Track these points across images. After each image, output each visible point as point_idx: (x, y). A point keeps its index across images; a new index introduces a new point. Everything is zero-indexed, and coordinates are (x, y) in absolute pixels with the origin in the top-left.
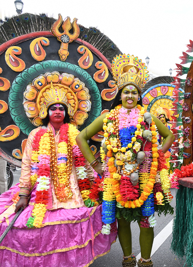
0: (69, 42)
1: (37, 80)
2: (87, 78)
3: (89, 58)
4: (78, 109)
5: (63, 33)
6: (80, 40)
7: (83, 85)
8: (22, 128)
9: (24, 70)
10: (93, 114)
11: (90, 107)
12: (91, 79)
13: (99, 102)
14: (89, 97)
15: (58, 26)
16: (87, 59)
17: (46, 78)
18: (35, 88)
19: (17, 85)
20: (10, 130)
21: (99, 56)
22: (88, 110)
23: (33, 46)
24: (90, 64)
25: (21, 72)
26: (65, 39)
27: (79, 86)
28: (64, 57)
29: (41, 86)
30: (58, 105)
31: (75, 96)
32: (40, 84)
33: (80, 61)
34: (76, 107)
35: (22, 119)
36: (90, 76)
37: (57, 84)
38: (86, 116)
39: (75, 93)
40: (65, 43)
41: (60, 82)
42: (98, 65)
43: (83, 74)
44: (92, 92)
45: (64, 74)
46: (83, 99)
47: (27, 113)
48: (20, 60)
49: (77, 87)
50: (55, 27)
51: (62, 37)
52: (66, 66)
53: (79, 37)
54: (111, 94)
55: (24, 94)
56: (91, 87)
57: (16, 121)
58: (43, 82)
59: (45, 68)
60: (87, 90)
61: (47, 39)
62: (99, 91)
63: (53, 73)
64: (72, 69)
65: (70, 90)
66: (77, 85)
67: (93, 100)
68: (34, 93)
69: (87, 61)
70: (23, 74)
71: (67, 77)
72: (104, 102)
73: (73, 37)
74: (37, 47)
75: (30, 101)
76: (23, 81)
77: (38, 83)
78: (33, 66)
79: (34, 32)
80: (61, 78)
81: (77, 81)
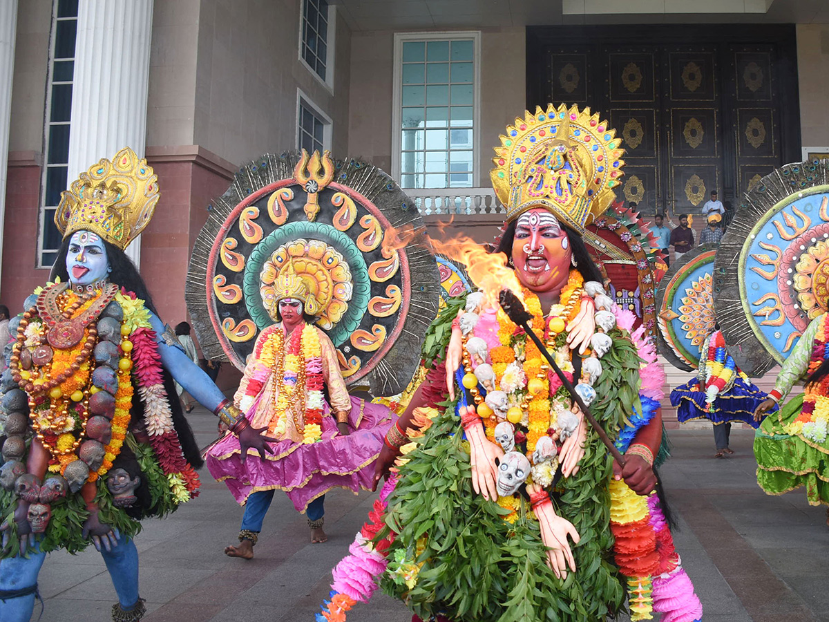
0: (318, 190)
1: (275, 254)
2: (346, 246)
3: (349, 212)
4: (333, 297)
5: (308, 179)
6: (334, 184)
7: (339, 257)
8: (259, 325)
9: (261, 240)
10: (356, 304)
11: (351, 294)
12: (353, 247)
13: (365, 284)
14: (349, 276)
15: (302, 168)
16: (346, 213)
17: (287, 250)
18: (275, 265)
19: (253, 262)
20: (245, 326)
21: (366, 206)
22: (347, 299)
23: (272, 204)
24: (351, 222)
25: (258, 243)
26: (312, 187)
27: (333, 260)
28: (310, 215)
29: (280, 262)
30: (289, 300)
31: (328, 275)
32: (280, 259)
33: (336, 219)
34: (330, 293)
35: (258, 311)
36: (352, 242)
37: (303, 259)
38: (344, 307)
39: (329, 270)
40: (311, 192)
41: (306, 255)
42: (363, 221)
43: (340, 239)
44: (354, 268)
45: (312, 242)
46: (339, 280)
47: (264, 302)
48: (256, 227)
49: (330, 261)
50: (297, 171)
51: (308, 184)
52: (316, 229)
53: (334, 179)
54: (385, 271)
55: (261, 274)
56: (352, 260)
57: (252, 314)
58: (284, 257)
59: (287, 234)
60: (345, 265)
61: (289, 191)
62: (365, 266)
63: (296, 242)
64: (325, 232)
65: (320, 266)
66: (331, 258)
67: (356, 280)
68: (272, 273)
69: (345, 218)
70: (260, 245)
71: (317, 246)
72: (374, 284)
73: (322, 182)
74: (277, 204)
75: (268, 285)
76: (260, 257)
77: (277, 258)
78: (272, 234)
79: (273, 183)
80: (307, 248)
81: (331, 252)
